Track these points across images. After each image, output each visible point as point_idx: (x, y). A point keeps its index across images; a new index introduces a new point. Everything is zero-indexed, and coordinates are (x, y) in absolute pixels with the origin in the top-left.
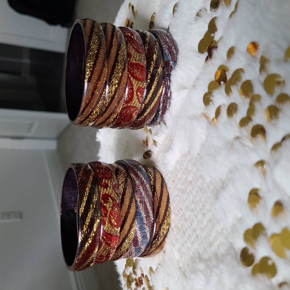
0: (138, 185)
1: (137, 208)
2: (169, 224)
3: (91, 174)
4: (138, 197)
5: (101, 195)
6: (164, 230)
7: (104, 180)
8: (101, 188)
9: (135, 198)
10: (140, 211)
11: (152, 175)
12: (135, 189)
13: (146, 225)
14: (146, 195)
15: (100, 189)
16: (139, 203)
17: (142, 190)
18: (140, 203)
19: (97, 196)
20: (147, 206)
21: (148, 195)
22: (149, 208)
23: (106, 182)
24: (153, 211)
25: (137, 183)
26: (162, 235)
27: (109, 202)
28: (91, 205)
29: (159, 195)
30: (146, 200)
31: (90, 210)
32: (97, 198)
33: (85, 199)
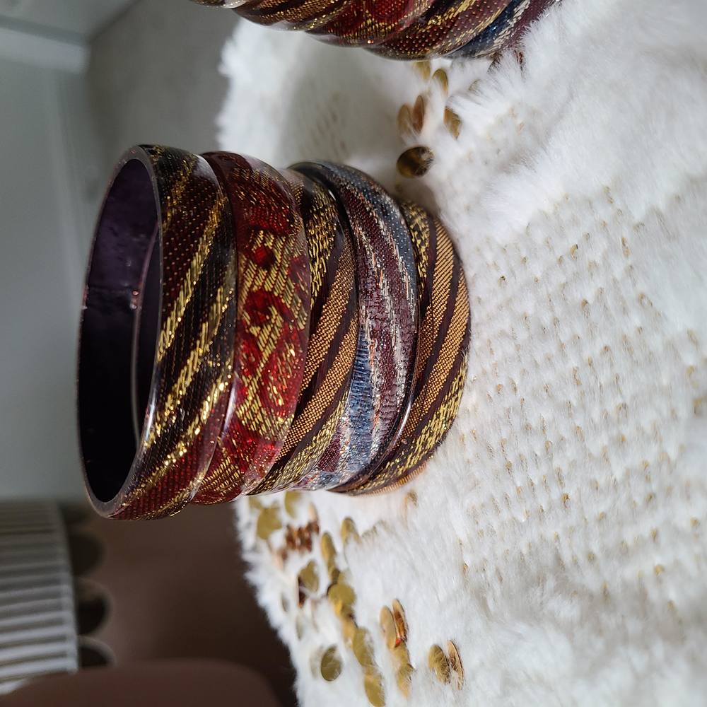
0: (373, 272)
1: (360, 351)
2: (450, 420)
3: (214, 203)
4: (369, 315)
5: (245, 294)
6: (431, 435)
7: (261, 236)
8: (247, 267)
9: (358, 317)
10: (367, 365)
11: (423, 243)
12: (365, 284)
13: (378, 412)
14: (398, 312)
15: (242, 270)
16: (367, 337)
17: (385, 292)
18: (371, 338)
19: (230, 296)
20: (392, 352)
21: (402, 314)
22: (399, 357)
23: (269, 244)
24: (410, 369)
25: (374, 263)
26: (420, 450)
27: (268, 322)
28: (205, 326)
29: (438, 320)
30: (395, 330)
31: (198, 342)
32: (228, 299)
33: (184, 300)
